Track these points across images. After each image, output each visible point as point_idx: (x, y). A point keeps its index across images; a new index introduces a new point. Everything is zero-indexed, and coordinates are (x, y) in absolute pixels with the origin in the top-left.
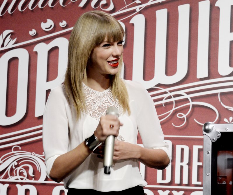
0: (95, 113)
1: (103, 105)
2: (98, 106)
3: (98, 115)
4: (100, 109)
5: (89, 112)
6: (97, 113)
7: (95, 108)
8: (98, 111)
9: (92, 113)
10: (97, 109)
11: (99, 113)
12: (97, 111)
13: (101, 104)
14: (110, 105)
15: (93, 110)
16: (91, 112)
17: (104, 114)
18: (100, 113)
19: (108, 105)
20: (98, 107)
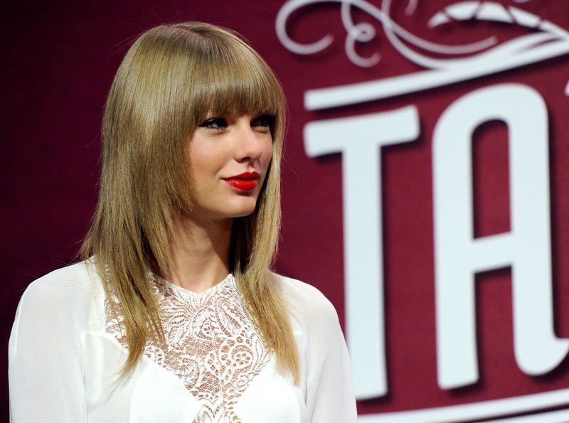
0: (177, 355)
1: (205, 333)
2: (187, 334)
3: (186, 364)
4: (192, 344)
5: (157, 351)
6: (183, 356)
7: (175, 340)
8: (185, 349)
9: (166, 357)
10: (181, 344)
11: (187, 356)
12: (184, 351)
13: (198, 330)
14: (226, 336)
15: (170, 348)
16: (161, 352)
17: (206, 361)
18: (193, 358)
19: (219, 336)
20: (184, 338)
